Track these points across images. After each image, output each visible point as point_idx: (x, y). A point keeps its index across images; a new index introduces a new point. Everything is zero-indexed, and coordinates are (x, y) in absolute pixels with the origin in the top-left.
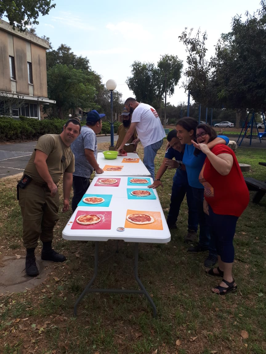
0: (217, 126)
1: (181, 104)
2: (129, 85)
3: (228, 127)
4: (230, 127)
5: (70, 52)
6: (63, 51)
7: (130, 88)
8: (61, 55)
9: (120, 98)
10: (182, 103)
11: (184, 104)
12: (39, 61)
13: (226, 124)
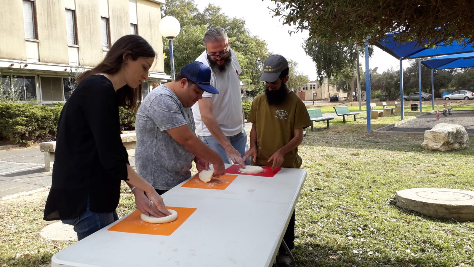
0: (447, 99)
1: (388, 69)
2: (305, 49)
3: (467, 98)
4: (469, 99)
5: (221, 12)
6: (211, 13)
7: (307, 53)
8: (209, 17)
9: (295, 68)
10: (390, 69)
11: (393, 69)
12: (150, 21)
13: (463, 94)
